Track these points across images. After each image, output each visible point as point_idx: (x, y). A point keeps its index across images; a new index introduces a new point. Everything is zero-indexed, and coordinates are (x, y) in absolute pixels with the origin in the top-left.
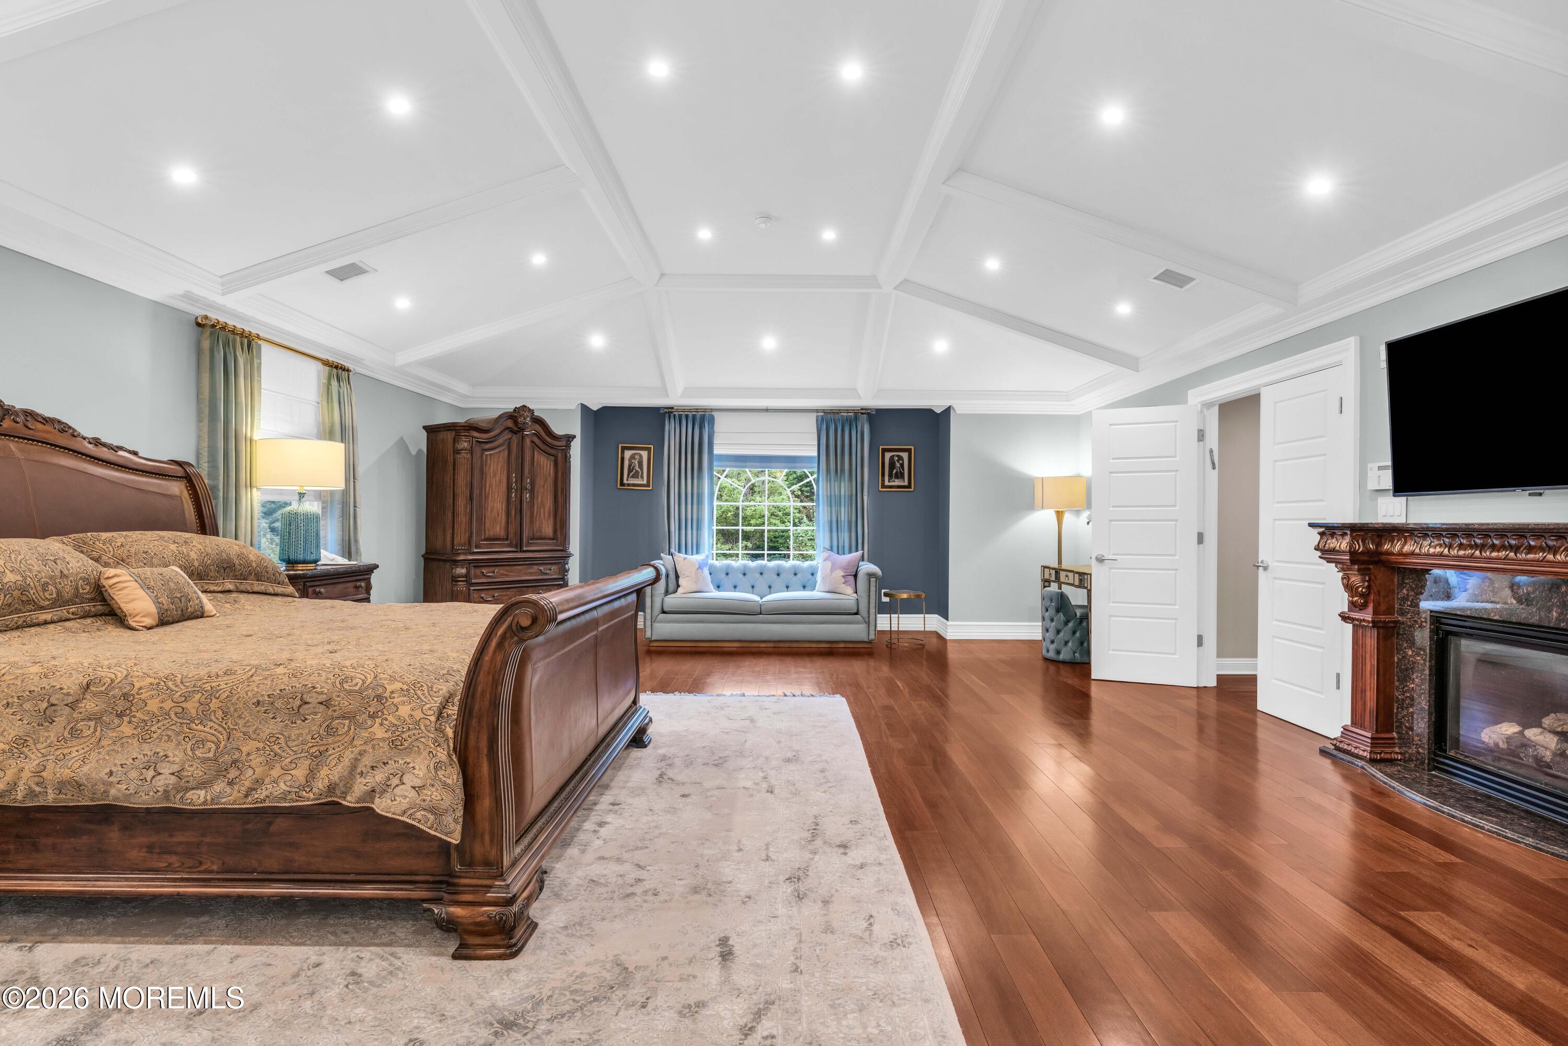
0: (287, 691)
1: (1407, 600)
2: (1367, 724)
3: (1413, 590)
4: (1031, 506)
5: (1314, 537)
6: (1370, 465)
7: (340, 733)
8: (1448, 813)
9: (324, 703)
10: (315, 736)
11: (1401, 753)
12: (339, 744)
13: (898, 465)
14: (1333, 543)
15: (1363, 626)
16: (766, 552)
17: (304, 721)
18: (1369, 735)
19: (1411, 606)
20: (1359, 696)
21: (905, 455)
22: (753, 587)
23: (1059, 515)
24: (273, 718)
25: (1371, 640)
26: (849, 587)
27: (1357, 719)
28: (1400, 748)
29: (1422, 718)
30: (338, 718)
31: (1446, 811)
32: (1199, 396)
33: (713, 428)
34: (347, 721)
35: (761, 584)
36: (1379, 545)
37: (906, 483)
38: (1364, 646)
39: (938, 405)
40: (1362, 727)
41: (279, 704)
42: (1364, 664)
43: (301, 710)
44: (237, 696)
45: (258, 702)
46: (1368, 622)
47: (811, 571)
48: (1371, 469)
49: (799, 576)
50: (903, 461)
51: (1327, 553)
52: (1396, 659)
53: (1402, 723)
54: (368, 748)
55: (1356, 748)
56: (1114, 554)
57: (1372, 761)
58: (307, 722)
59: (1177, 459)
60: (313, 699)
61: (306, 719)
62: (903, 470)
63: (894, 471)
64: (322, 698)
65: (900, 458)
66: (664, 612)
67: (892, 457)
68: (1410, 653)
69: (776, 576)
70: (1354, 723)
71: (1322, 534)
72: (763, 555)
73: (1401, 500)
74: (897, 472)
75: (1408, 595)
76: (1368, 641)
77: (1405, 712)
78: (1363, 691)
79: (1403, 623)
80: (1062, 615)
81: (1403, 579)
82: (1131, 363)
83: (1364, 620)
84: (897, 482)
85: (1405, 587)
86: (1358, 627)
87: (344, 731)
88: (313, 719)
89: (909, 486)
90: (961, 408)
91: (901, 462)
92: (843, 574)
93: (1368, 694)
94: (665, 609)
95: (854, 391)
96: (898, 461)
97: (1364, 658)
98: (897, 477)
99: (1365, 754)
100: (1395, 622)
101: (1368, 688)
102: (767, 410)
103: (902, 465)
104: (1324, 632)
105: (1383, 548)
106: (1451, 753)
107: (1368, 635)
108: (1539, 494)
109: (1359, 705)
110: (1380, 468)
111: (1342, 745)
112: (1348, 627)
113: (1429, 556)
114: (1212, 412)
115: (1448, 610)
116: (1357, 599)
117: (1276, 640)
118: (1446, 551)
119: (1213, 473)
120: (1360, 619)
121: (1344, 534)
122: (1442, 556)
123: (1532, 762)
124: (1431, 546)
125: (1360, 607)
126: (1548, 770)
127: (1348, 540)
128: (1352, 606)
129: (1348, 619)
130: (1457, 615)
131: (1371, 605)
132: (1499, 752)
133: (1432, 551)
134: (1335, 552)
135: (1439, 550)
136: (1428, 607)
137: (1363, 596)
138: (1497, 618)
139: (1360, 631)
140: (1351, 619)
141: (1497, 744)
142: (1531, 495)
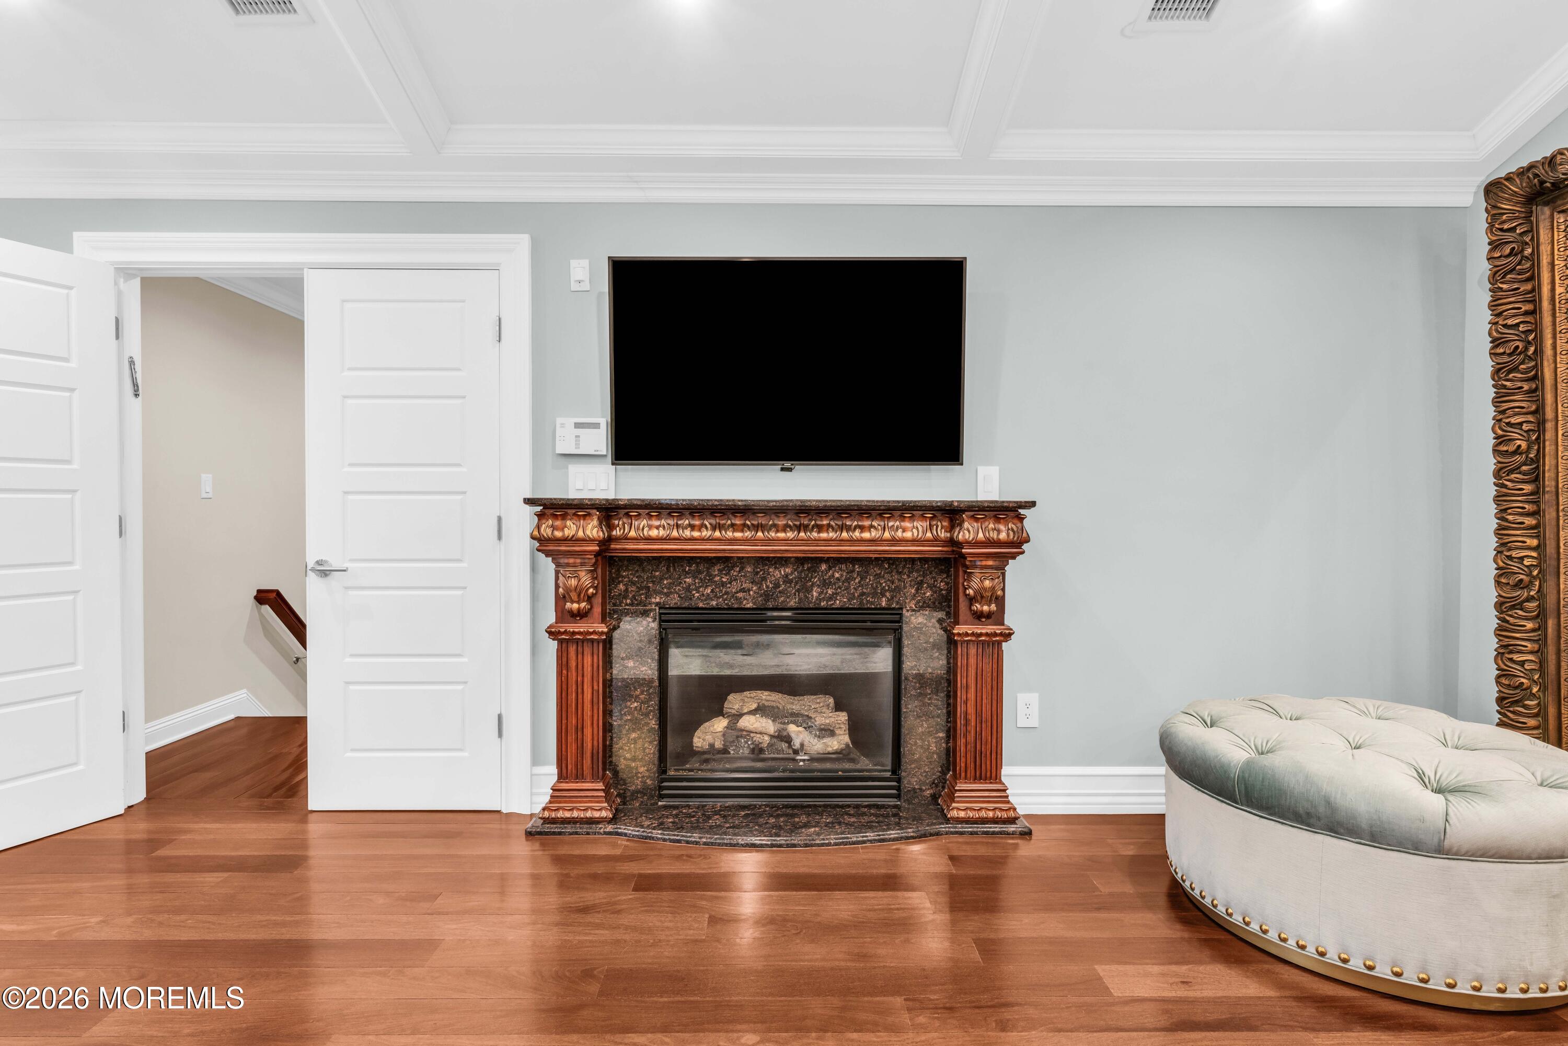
1: (626, 597)
2: (587, 771)
3: (634, 583)
6: (559, 421)
8: (787, 844)
11: (619, 795)
14: (571, 528)
15: (592, 641)
18: (600, 786)
19: (632, 604)
20: (571, 738)
25: (593, 659)
27: (569, 767)
29: (651, 742)
31: (783, 842)
36: (611, 527)
38: (580, 669)
40: (579, 776)
46: (602, 633)
48: (563, 425)
52: (608, 676)
53: (619, 756)
55: (586, 810)
57: (613, 819)
59: (74, 366)
68: (631, 664)
70: (562, 776)
71: (540, 516)
73: (608, 470)
75: (626, 590)
76: (588, 660)
77: (624, 741)
78: (580, 729)
81: (618, 571)
83: (594, 633)
85: (622, 581)
86: (568, 642)
93: (588, 732)
97: (580, 685)
99: (604, 814)
101: (589, 722)
104: (463, 659)
105: (617, 532)
106: (672, 773)
107: (587, 651)
108: (790, 470)
109: (572, 748)
110: (578, 425)
111: (560, 814)
112: (552, 646)
113: (692, 539)
114: (134, 289)
115: (686, 605)
116: (583, 605)
117: (352, 687)
118: (717, 534)
119: (135, 405)
120: (579, 633)
121: (589, 515)
122: (710, 540)
123: (745, 751)
124: (693, 527)
125: (581, 615)
126: (763, 756)
127: (595, 522)
128: (563, 615)
129: (552, 633)
130: (698, 608)
131: (597, 610)
132: (712, 754)
133: (696, 534)
134: (573, 540)
135: (706, 533)
136: (657, 604)
137: (589, 599)
138: (750, 605)
139: (572, 649)
140: (560, 633)
141: (712, 746)
142: (782, 469)
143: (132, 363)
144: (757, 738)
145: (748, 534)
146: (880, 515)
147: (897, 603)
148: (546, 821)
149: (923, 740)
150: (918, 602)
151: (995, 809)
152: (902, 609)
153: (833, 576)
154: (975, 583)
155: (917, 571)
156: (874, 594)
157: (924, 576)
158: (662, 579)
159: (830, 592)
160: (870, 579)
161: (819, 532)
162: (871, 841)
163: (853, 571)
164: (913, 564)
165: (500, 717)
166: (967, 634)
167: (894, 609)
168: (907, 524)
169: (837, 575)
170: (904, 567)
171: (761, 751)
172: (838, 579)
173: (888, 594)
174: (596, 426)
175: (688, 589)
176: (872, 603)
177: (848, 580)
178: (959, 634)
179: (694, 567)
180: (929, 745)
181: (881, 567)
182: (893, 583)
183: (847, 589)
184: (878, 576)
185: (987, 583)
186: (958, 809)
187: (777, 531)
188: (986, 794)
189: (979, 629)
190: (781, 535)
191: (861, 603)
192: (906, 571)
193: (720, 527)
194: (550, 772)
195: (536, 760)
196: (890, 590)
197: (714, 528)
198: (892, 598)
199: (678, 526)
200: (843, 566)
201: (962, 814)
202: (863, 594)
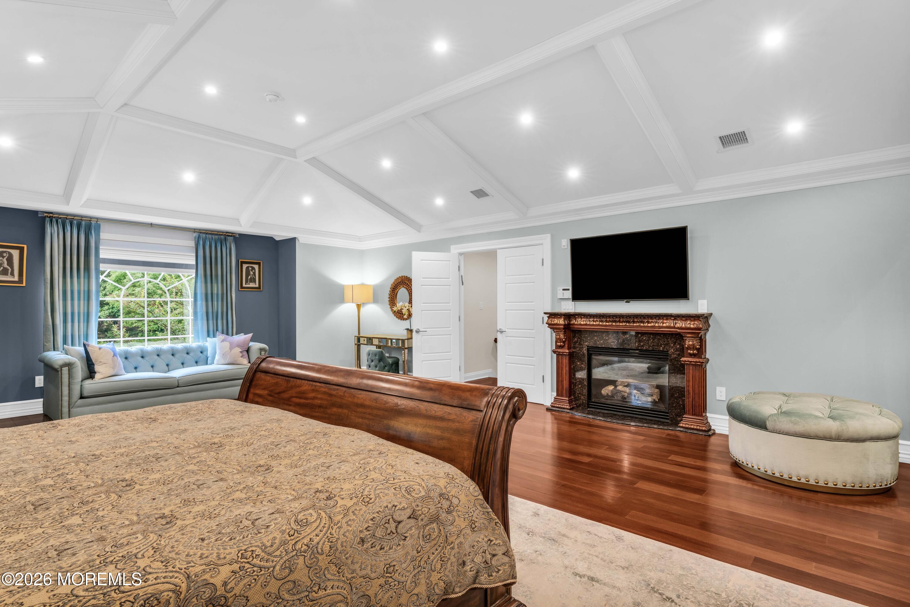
0: (378, 518)
1: (577, 342)
2: (564, 394)
3: (579, 338)
4: (342, 301)
5: (546, 317)
6: (558, 288)
7: (434, 537)
9: (412, 516)
10: (419, 549)
11: (575, 404)
12: (436, 547)
13: (252, 273)
14: (556, 321)
15: (565, 355)
16: (146, 338)
17: (405, 540)
18: (567, 399)
19: (579, 345)
20: (560, 384)
21: (256, 267)
22: (152, 367)
23: (359, 306)
24: (381, 549)
25: (566, 361)
26: (245, 359)
27: (559, 392)
28: (575, 402)
29: (585, 389)
30: (427, 525)
32: (456, 249)
33: (99, 235)
34: (435, 525)
35: (160, 363)
36: (570, 321)
37: (257, 286)
38: (562, 363)
39: (280, 234)
40: (562, 396)
41: (379, 533)
42: (562, 370)
43: (398, 530)
44: (339, 542)
45: (362, 541)
46: (567, 353)
47: (200, 350)
48: (559, 290)
49: (191, 354)
50: (255, 270)
51: (551, 326)
52: (572, 367)
53: (576, 392)
54: (461, 539)
55: (563, 405)
56: (424, 328)
57: (570, 409)
58: (407, 539)
59: (450, 279)
60: (403, 516)
61: (406, 537)
62: (255, 277)
63: (249, 277)
64: (409, 512)
65: (253, 268)
66: (82, 397)
67: (247, 268)
68: (579, 364)
69: (172, 357)
70: (557, 395)
71: (548, 317)
72: (144, 340)
73: (574, 302)
74: (251, 278)
75: (577, 340)
76: (564, 361)
77: (577, 387)
78: (562, 381)
79: (575, 352)
80: (382, 363)
81: (575, 334)
82: (417, 227)
83: (565, 352)
84: (252, 285)
85: (576, 337)
86: (559, 355)
87: (436, 534)
88: (411, 535)
89: (259, 288)
90: (302, 239)
91: (254, 271)
92: (240, 350)
93: (565, 382)
94: (85, 394)
95: (237, 221)
96: (252, 270)
97: (562, 368)
98: (251, 281)
99: (567, 407)
100: (573, 352)
101: (564, 379)
102: (151, 225)
103: (254, 273)
104: (534, 359)
105: (572, 322)
106: (593, 400)
107: (564, 358)
108: (629, 302)
109: (560, 387)
110: (564, 290)
111: (556, 405)
112: (555, 356)
113: (593, 325)
114: (462, 258)
115: (595, 346)
116: (562, 344)
117: (508, 364)
118: (601, 323)
119: (462, 287)
120: (561, 352)
121: (561, 317)
122: (599, 325)
123: (620, 398)
124: (594, 321)
125: (561, 347)
126: (625, 400)
127: (563, 319)
128: (557, 347)
129: (554, 352)
130: (599, 347)
131: (566, 346)
132: (607, 397)
133: (594, 323)
134: (557, 324)
135: (597, 323)
136: (586, 345)
137: (564, 342)
138: (615, 347)
139: (560, 357)
140: (556, 352)
141: (608, 394)
142: (626, 302)
143: (462, 277)
144: (623, 393)
145: (610, 323)
146: (655, 318)
147: (666, 349)
148: (552, 406)
149: (677, 400)
150: (674, 349)
151: (697, 426)
152: (668, 351)
153: (643, 338)
154: (687, 343)
155: (674, 338)
156: (658, 346)
157: (677, 340)
158: (588, 337)
159: (642, 344)
160: (656, 340)
161: (633, 323)
162: (645, 427)
163: (650, 337)
164: (672, 336)
165: (543, 376)
166: (686, 361)
167: (665, 351)
168: (665, 321)
169: (644, 338)
170: (669, 337)
171: (625, 398)
172: (645, 340)
173: (663, 346)
174: (568, 290)
175: (595, 341)
176: (657, 349)
177: (648, 340)
178: (683, 361)
179: (597, 334)
180: (679, 402)
181: (660, 336)
182: (664, 342)
183: (648, 343)
184: (659, 339)
185: (691, 343)
186: (683, 423)
187: (620, 323)
188: (695, 420)
189: (690, 359)
190: (621, 324)
191: (653, 348)
192: (669, 338)
193: (602, 321)
194: (555, 394)
195: (552, 391)
196: (664, 344)
197: (600, 322)
198: (664, 347)
199: (589, 321)
200: (647, 336)
201: (684, 425)
202: (653, 345)
